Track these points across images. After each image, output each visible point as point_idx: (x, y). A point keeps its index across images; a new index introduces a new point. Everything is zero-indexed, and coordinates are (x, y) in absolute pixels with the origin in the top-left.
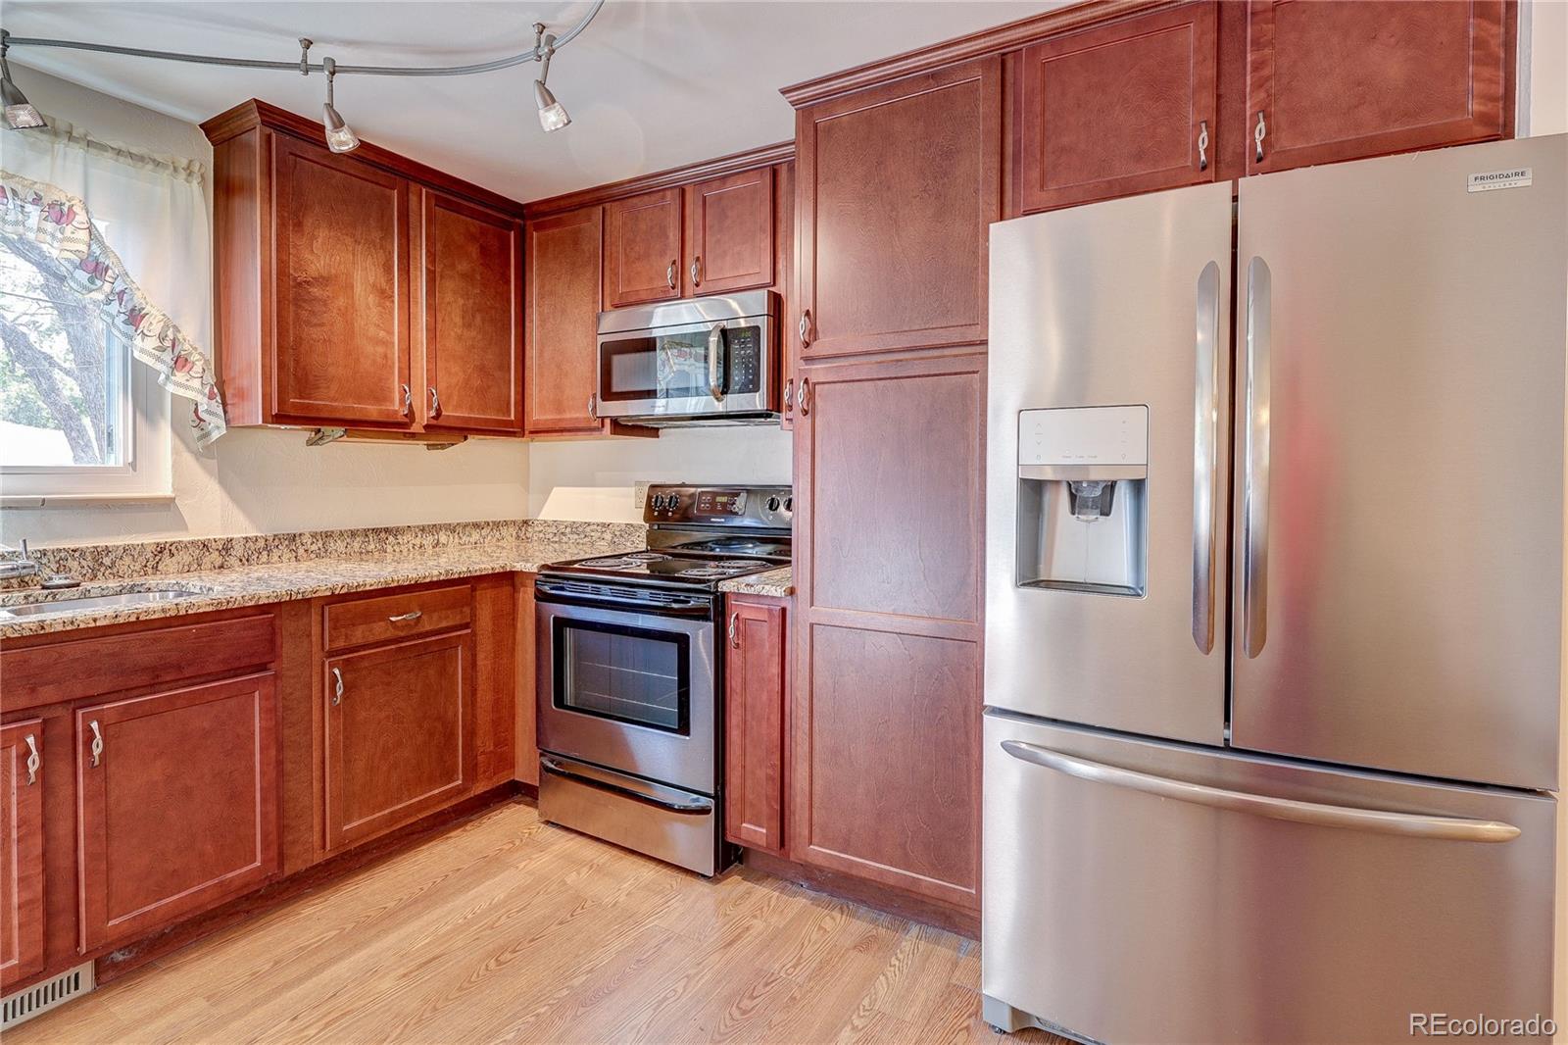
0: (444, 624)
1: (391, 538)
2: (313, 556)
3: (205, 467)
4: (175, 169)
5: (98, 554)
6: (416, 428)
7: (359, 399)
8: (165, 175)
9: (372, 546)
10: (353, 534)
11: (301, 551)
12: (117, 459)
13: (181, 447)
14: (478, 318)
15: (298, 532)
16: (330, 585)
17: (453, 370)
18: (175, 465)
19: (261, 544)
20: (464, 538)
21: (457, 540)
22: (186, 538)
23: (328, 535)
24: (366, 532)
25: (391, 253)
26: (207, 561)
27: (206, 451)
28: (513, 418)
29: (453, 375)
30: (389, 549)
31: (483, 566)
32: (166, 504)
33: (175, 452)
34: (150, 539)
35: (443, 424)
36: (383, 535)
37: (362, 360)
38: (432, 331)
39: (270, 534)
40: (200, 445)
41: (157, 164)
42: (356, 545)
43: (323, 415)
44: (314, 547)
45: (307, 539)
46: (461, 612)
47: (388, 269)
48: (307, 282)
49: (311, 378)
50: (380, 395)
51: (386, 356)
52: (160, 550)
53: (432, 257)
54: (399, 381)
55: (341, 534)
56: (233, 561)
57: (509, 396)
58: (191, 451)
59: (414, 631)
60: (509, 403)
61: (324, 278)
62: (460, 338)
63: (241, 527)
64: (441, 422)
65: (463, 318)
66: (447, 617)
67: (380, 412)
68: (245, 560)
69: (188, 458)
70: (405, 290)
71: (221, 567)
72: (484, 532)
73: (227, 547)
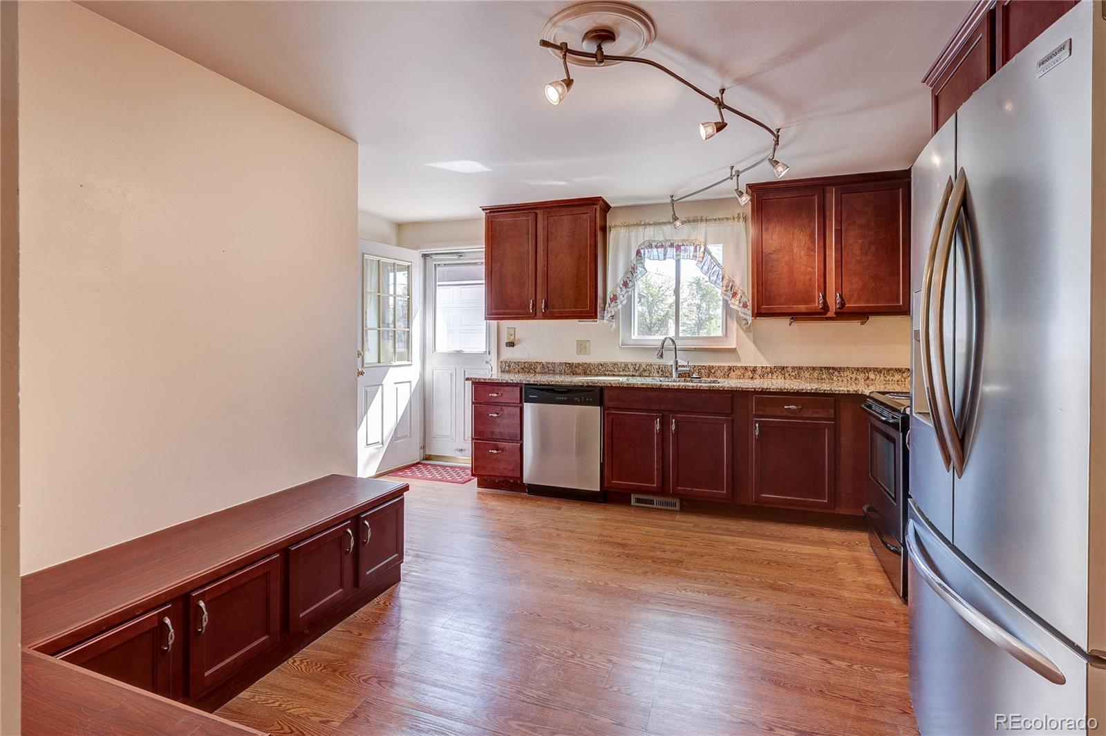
0: (816, 415)
1: (836, 373)
2: (792, 378)
3: (748, 336)
4: (734, 219)
5: (711, 368)
6: (831, 314)
7: (797, 303)
8: (730, 222)
9: (825, 376)
10: (814, 369)
11: (787, 375)
12: (719, 333)
13: (739, 328)
14: (873, 248)
15: (786, 366)
16: (754, 387)
17: (854, 281)
18: (737, 334)
19: (769, 370)
20: (888, 377)
21: (882, 378)
22: (739, 365)
23: (801, 368)
24: (821, 369)
25: (814, 228)
26: (747, 374)
27: (748, 329)
28: (901, 304)
29: (853, 285)
30: (835, 378)
31: (841, 389)
32: (733, 351)
33: (737, 329)
34: (726, 364)
35: (846, 311)
36: (831, 371)
37: (798, 283)
38: (840, 263)
39: (772, 366)
40: (745, 327)
41: (727, 219)
42: (816, 375)
43: (777, 311)
44: (793, 374)
45: (790, 370)
46: (828, 412)
47: (812, 235)
48: (771, 253)
49: (772, 296)
50: (809, 299)
51: (811, 279)
52: (730, 368)
53: (839, 222)
54: (818, 292)
55: (807, 368)
56: (756, 376)
57: (899, 291)
58: (743, 330)
59: (799, 415)
60: (899, 295)
61: (778, 250)
62: (858, 262)
63: (761, 361)
64: (844, 310)
65: (861, 250)
66: (818, 413)
67: (807, 308)
68: (762, 376)
69: (741, 332)
70: (822, 244)
71: (752, 378)
72: (905, 375)
73: (754, 370)
